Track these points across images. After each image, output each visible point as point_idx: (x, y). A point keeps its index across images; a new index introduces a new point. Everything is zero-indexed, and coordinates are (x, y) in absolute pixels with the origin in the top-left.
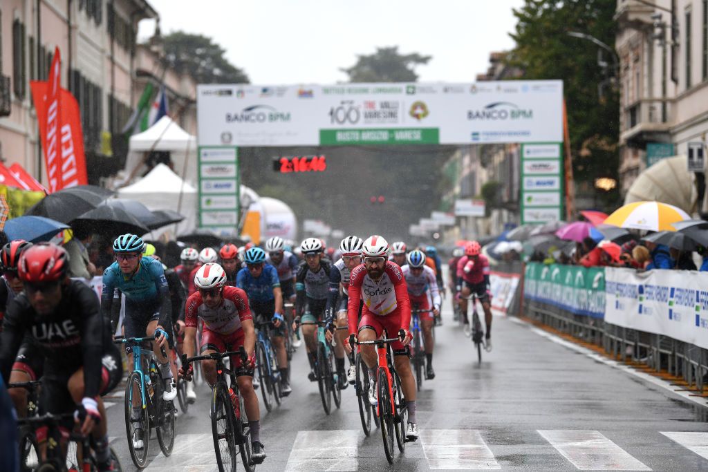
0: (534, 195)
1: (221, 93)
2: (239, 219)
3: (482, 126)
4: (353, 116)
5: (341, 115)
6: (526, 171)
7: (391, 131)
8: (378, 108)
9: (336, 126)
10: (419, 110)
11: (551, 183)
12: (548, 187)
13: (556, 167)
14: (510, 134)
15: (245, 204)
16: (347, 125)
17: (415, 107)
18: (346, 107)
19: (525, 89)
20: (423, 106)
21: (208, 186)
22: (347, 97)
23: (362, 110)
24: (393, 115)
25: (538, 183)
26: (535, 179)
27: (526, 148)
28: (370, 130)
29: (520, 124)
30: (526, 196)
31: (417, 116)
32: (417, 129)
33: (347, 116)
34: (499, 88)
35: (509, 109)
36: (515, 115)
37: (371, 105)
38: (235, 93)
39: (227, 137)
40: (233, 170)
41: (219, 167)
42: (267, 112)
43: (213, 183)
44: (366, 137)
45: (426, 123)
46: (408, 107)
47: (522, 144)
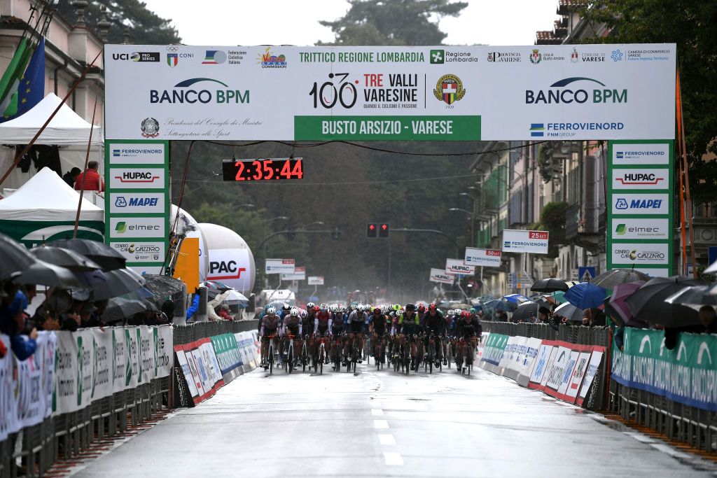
0: (629, 223)
1: (142, 57)
2: (168, 255)
3: (547, 113)
4: (348, 96)
5: (329, 95)
6: (616, 185)
7: (406, 120)
8: (386, 84)
9: (321, 111)
10: (450, 89)
11: (656, 204)
12: (650, 211)
13: (663, 178)
14: (591, 126)
15: (177, 231)
16: (338, 110)
17: (443, 83)
18: (337, 82)
19: (616, 57)
20: (456, 83)
21: (120, 203)
22: (338, 67)
23: (360, 89)
24: (409, 96)
25: (635, 204)
26: (629, 198)
27: (616, 148)
28: (374, 118)
29: (607, 111)
30: (615, 223)
31: (447, 98)
32: (446, 118)
33: (338, 96)
34: (575, 55)
35: (590, 87)
36: (599, 97)
37: (375, 79)
38: (163, 57)
39: (150, 127)
40: (159, 179)
41: (138, 173)
42: (213, 88)
43: (128, 197)
44: (366, 129)
45: (460, 108)
46: (433, 85)
47: (611, 143)
